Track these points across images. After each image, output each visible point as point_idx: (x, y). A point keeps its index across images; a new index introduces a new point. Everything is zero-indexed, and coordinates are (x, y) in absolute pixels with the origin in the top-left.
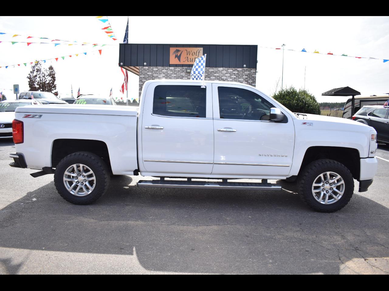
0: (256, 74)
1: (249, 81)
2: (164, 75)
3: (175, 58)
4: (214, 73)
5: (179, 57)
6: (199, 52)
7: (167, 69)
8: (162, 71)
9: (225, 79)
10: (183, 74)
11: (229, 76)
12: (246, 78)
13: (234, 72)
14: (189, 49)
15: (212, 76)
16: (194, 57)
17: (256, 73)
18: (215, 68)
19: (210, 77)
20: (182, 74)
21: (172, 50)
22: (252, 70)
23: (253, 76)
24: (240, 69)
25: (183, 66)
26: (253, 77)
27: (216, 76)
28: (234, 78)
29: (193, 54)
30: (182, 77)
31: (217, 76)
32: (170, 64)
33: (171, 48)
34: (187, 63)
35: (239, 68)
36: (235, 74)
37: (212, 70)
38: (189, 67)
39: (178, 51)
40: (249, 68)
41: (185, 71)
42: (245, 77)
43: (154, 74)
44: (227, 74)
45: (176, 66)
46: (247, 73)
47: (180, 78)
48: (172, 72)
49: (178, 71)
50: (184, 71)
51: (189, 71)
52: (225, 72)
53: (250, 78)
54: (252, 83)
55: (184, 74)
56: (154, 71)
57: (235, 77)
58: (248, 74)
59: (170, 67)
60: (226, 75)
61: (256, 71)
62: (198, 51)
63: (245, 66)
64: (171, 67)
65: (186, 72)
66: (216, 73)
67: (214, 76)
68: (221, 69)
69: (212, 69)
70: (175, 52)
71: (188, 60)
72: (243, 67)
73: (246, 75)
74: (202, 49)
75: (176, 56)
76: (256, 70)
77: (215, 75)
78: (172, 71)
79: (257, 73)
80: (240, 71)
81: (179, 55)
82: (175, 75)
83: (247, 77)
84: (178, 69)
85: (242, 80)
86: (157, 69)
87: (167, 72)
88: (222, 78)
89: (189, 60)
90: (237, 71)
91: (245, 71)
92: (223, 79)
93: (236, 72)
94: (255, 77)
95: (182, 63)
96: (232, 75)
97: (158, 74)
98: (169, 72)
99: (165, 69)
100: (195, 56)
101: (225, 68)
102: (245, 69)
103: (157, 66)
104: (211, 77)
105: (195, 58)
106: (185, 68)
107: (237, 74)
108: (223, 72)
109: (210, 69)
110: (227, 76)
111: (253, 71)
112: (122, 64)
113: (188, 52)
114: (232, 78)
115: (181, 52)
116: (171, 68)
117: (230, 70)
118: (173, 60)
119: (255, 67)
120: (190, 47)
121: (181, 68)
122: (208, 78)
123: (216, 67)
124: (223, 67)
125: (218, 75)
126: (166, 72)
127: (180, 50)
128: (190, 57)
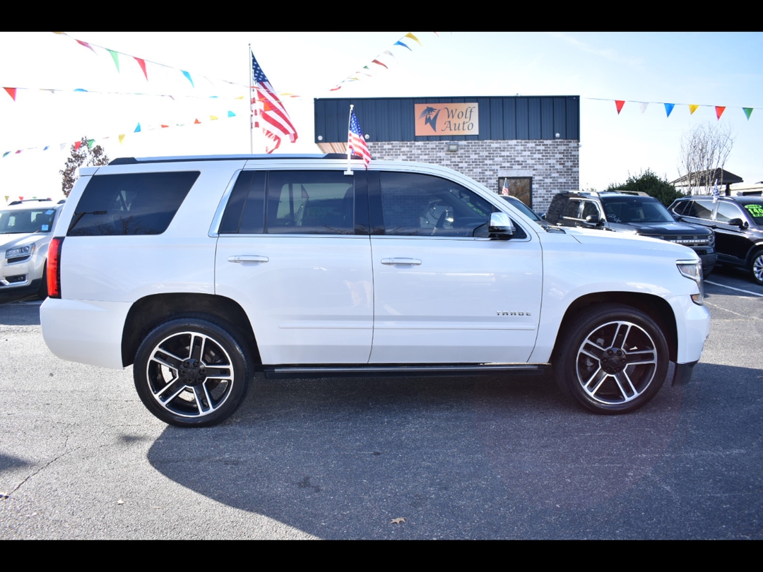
0: (578, 150)
1: (566, 164)
2: (405, 157)
3: (426, 124)
4: (501, 151)
5: (433, 123)
6: (471, 111)
7: (411, 146)
8: (400, 149)
9: (522, 161)
10: (442, 154)
11: (528, 156)
12: (560, 159)
13: (538, 148)
14: (452, 106)
15: (497, 156)
16: (461, 121)
17: (578, 148)
18: (502, 141)
19: (493, 159)
20: (439, 154)
21: (419, 108)
22: (570, 142)
23: (573, 153)
24: (549, 142)
25: (441, 138)
26: (574, 156)
27: (504, 156)
28: (539, 159)
29: (460, 116)
30: (441, 160)
31: (507, 156)
32: (416, 135)
33: (416, 106)
34: (448, 133)
35: (547, 139)
36: (539, 150)
37: (498, 145)
38: (453, 140)
39: (430, 110)
40: (566, 139)
41: (445, 149)
42: (558, 156)
43: (385, 155)
44: (525, 151)
45: (428, 138)
46: (562, 148)
47: (437, 163)
48: (419, 152)
49: (432, 149)
50: (443, 149)
51: (453, 147)
52: (522, 148)
53: (567, 159)
54: (571, 166)
55: (444, 153)
56: (385, 149)
57: (540, 156)
58: (564, 150)
59: (415, 141)
60: (524, 153)
61: (578, 145)
62: (469, 110)
63: (558, 135)
64: (418, 141)
65: (449, 150)
66: (504, 151)
67: (500, 156)
68: (513, 142)
69: (496, 143)
70: (425, 112)
71: (450, 127)
72: (554, 138)
73: (560, 153)
74: (476, 105)
75: (428, 120)
76: (579, 142)
77: (503, 154)
78: (421, 149)
79: (580, 148)
80: (550, 145)
81: (432, 117)
82: (426, 157)
83: (561, 156)
84: (432, 145)
85: (554, 161)
86: (390, 147)
87: (411, 152)
88: (517, 159)
89: (453, 127)
90: (543, 145)
91: (558, 145)
92: (518, 161)
93: (542, 148)
94: (578, 156)
95: (439, 133)
96: (535, 153)
97: (392, 155)
98: (415, 151)
99: (407, 147)
100: (463, 119)
101: (522, 140)
102: (558, 140)
103: (390, 141)
104: (496, 159)
105: (464, 123)
106: (444, 142)
107: (545, 150)
108: (517, 148)
109: (493, 143)
110: (525, 156)
111: (573, 144)
112: (320, 138)
113: (450, 111)
114: (535, 159)
115: (436, 111)
116: (417, 143)
117: (531, 144)
118: (422, 128)
119: (577, 138)
120: (452, 102)
121: (437, 142)
122: (490, 159)
123: (504, 139)
124: (516, 139)
125: (508, 154)
126: (408, 152)
127: (434, 108)
128: (455, 121)
